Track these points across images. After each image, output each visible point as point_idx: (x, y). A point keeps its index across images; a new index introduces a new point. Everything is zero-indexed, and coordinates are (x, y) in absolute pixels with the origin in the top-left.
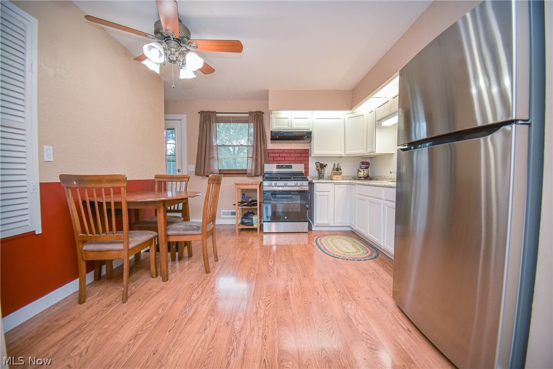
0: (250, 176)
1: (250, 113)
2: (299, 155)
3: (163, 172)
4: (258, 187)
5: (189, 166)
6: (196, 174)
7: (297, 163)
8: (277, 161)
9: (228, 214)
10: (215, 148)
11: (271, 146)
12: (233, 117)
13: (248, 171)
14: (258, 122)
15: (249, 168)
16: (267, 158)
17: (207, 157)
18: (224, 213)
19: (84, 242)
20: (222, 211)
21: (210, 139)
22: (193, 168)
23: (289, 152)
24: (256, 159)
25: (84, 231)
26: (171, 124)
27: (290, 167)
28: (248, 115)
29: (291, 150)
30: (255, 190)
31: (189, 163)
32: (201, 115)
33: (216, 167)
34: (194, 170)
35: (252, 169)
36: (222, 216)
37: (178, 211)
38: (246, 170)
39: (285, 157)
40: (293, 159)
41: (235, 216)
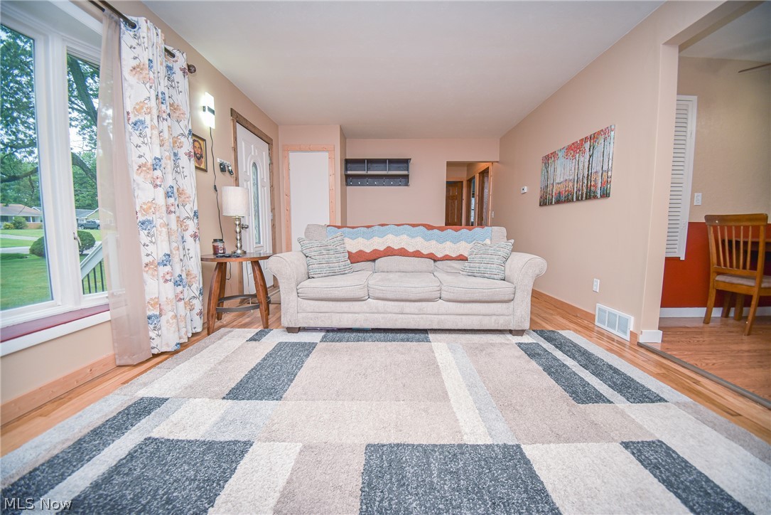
19: (718, 274)
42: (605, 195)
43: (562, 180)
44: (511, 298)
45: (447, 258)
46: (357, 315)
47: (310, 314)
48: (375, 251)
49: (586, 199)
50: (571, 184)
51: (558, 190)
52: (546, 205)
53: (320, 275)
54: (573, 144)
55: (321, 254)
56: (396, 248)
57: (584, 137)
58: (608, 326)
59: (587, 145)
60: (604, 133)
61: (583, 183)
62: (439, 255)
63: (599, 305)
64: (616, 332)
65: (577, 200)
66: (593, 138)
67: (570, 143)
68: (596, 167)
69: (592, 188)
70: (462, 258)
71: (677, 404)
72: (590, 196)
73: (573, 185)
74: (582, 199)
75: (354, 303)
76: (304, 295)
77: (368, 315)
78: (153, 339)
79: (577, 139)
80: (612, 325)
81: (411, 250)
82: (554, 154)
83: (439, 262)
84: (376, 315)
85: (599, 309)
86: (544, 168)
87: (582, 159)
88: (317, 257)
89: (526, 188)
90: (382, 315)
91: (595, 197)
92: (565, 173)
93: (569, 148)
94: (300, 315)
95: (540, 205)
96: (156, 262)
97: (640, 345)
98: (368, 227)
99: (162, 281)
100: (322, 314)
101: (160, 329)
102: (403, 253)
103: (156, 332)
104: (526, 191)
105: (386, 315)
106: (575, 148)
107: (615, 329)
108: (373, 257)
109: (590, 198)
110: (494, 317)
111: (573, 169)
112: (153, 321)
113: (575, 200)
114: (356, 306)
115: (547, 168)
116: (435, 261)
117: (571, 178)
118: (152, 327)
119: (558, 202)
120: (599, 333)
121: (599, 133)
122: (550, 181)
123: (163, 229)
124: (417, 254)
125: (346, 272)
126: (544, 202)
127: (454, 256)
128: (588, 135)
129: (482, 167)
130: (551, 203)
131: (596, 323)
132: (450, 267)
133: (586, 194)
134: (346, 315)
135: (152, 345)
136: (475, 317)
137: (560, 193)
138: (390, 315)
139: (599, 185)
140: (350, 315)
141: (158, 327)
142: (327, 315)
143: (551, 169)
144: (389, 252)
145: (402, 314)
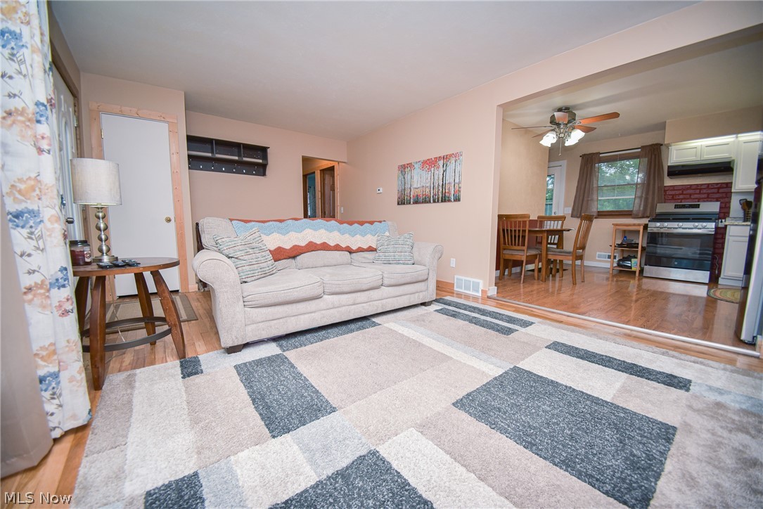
0: (636, 217)
1: (643, 148)
2: (716, 191)
3: (543, 214)
4: (641, 229)
5: (565, 209)
6: (572, 217)
7: (711, 201)
8: (678, 199)
9: (605, 257)
10: (595, 189)
11: (669, 182)
12: (620, 155)
13: (634, 212)
14: (653, 156)
15: (636, 209)
16: (663, 196)
17: (585, 199)
18: (599, 256)
19: (504, 249)
20: (598, 253)
21: (590, 182)
22: (569, 211)
23: (698, 187)
24: (646, 199)
25: (505, 243)
26: (552, 171)
27: (698, 206)
28: (639, 150)
29: (702, 185)
30: (638, 232)
31: (566, 205)
32: (583, 158)
33: (595, 208)
34: (570, 212)
35: (639, 210)
36: (597, 258)
37: (554, 244)
38: (631, 211)
39: (690, 195)
40: (706, 196)
41: (609, 260)
42: (457, 199)
43: (419, 186)
44: (426, 278)
45: (360, 250)
46: (313, 314)
47: (261, 324)
48: (295, 247)
49: (442, 201)
50: (428, 190)
51: (416, 194)
52: (404, 204)
53: (253, 278)
54: (428, 160)
55: (247, 254)
56: (318, 243)
57: (438, 156)
58: (465, 289)
59: (441, 163)
60: (456, 156)
61: (439, 190)
62: (354, 248)
63: (456, 277)
64: (471, 293)
65: (434, 202)
66: (446, 158)
67: (426, 158)
68: (449, 179)
69: (447, 194)
70: (371, 249)
71: (539, 322)
72: (445, 199)
73: (430, 191)
74: (438, 202)
75: (310, 302)
76: (250, 303)
77: (323, 312)
78: (52, 414)
79: (432, 156)
80: (467, 288)
81: (332, 244)
82: (410, 165)
83: (354, 254)
84: (332, 311)
85: (457, 279)
86: (400, 175)
87: (436, 172)
88: (246, 257)
89: (381, 189)
90: (337, 309)
91: (449, 201)
92: (420, 181)
93: (425, 163)
94: (249, 328)
95: (398, 204)
96: (47, 283)
97: (488, 297)
98: (281, 221)
99: (56, 314)
100: (275, 322)
101: (60, 395)
102: (325, 247)
103: (56, 401)
104: (381, 191)
105: (340, 309)
106: (430, 164)
107: (470, 290)
108: (294, 253)
109: (445, 201)
110: (417, 294)
111: (429, 178)
112: (50, 384)
113: (432, 201)
114: (312, 305)
115: (404, 175)
116: (350, 253)
117: (428, 185)
118: (47, 395)
119: (416, 202)
120: (457, 294)
121: (451, 155)
122: (408, 186)
123: (56, 225)
124: (337, 248)
125: (274, 272)
126: (402, 202)
127: (365, 248)
128: (442, 155)
129: (326, 164)
130: (410, 203)
131: (455, 289)
132: (364, 258)
133: (442, 198)
134: (302, 317)
135: (52, 425)
136: (405, 297)
137: (417, 195)
138: (344, 308)
139: (453, 193)
140: (306, 316)
141: (58, 392)
142: (281, 320)
143: (408, 177)
144: (312, 247)
145: (354, 304)
